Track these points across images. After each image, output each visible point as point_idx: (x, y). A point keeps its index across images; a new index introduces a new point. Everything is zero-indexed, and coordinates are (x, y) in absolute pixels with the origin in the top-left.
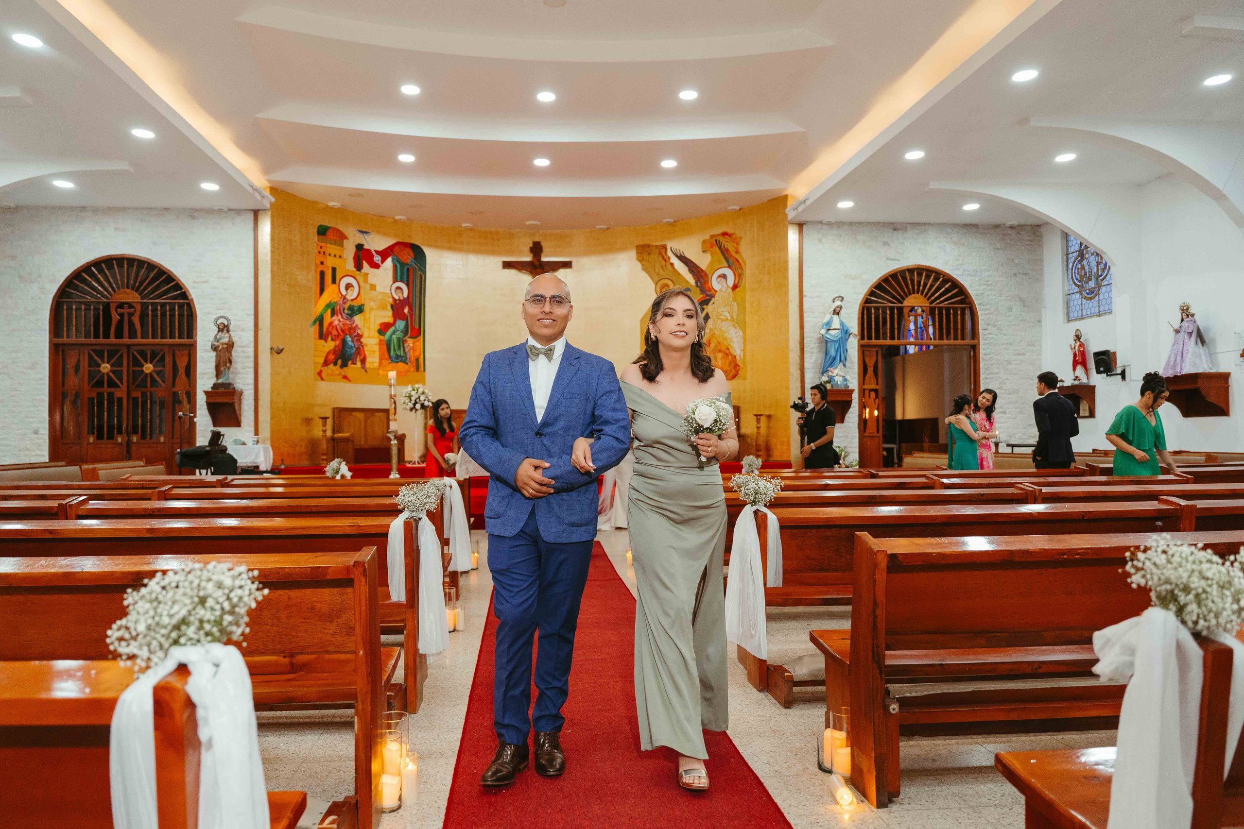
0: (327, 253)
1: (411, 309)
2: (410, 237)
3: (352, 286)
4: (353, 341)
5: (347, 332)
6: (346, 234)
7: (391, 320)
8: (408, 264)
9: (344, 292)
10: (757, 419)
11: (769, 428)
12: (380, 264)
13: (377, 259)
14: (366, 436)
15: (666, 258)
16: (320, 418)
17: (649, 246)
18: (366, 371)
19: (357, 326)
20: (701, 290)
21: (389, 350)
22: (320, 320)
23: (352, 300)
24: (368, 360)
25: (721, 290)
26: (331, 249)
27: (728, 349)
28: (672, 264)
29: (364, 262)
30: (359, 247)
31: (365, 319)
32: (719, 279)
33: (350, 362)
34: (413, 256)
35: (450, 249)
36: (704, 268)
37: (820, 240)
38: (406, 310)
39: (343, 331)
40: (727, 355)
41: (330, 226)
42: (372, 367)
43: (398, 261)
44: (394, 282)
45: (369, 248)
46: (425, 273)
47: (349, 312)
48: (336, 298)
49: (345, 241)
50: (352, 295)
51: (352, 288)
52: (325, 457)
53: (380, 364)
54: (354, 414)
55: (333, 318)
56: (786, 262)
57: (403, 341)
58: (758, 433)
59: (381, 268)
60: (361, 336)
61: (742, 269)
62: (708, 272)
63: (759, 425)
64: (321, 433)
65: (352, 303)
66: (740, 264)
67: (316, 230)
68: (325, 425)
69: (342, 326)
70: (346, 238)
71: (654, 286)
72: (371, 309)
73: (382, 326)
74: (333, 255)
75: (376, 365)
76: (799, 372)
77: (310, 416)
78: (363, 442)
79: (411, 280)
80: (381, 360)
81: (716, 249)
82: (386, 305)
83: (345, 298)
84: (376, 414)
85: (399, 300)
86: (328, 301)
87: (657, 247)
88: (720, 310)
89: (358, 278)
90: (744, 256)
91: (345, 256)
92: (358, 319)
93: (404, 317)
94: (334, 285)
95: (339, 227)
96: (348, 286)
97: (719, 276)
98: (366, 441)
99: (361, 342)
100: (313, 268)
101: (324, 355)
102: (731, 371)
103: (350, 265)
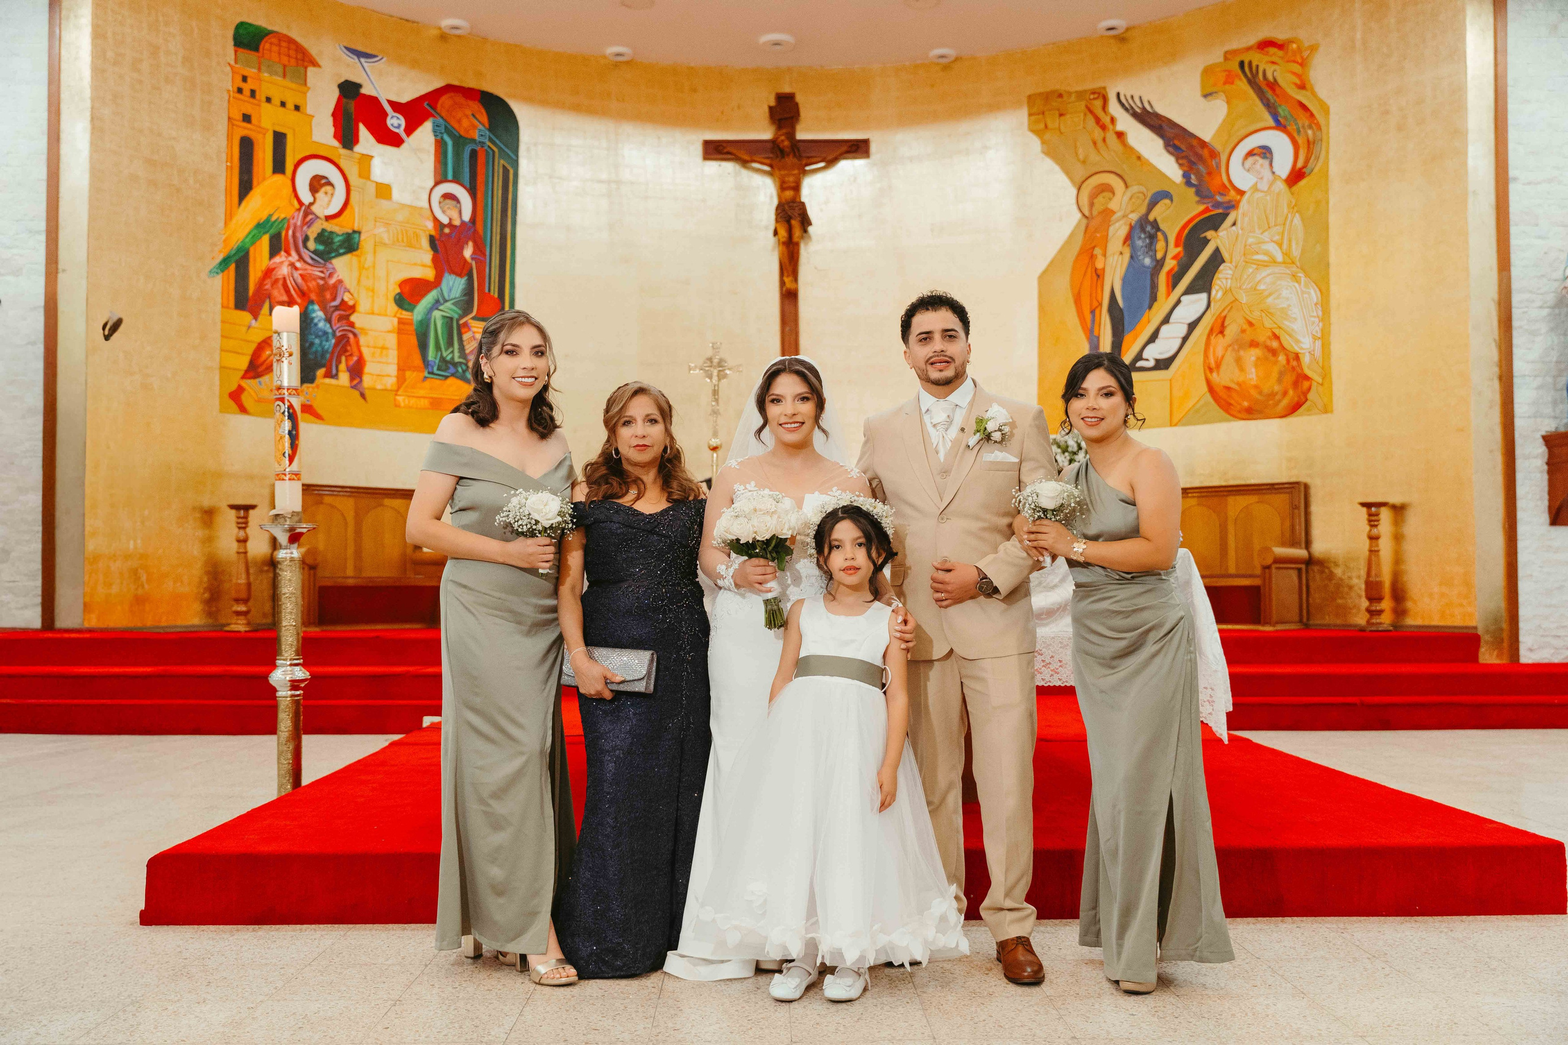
0: (261, 96)
1: (479, 249)
2: (479, 75)
3: (329, 184)
4: (328, 320)
5: (313, 296)
6: (313, 51)
7: (429, 274)
8: (473, 141)
9: (306, 197)
10: (1370, 515)
11: (1398, 538)
12: (403, 135)
13: (395, 122)
14: (358, 553)
15: (1106, 120)
16: (232, 507)
17: (1060, 96)
18: (363, 395)
19: (340, 281)
20: (1198, 193)
21: (423, 346)
22: (239, 261)
23: (328, 218)
24: (369, 368)
25: (1255, 188)
26: (271, 84)
27: (1276, 337)
28: (1120, 135)
29: (362, 128)
30: (349, 89)
31: (361, 268)
32: (1251, 160)
33: (321, 372)
34: (484, 119)
35: (577, 108)
36: (1207, 137)
37: (1555, 28)
38: (468, 252)
39: (303, 294)
40: (1274, 352)
41: (270, 28)
42: (379, 387)
43: (447, 131)
44: (437, 184)
45: (373, 93)
46: (515, 164)
47: (321, 248)
48: (285, 210)
49: (311, 70)
50: (328, 204)
51: (328, 188)
52: (242, 608)
53: (401, 379)
54: (328, 500)
55: (277, 259)
56: (1458, 92)
57: (459, 326)
58: (1373, 552)
59: (404, 146)
60: (353, 309)
61: (1319, 127)
62: (1218, 147)
63: (1375, 531)
64: (235, 546)
65: (330, 226)
66: (1312, 115)
67: (230, 33)
68: (243, 524)
69: (299, 280)
70: (315, 64)
71: (1073, 191)
72: (379, 244)
73: (407, 289)
74: (276, 101)
75: (391, 382)
76: (1496, 384)
77: (206, 502)
78: (350, 572)
79: (480, 179)
80: (401, 369)
81: (1242, 85)
82: (417, 236)
83: (308, 211)
84: (387, 502)
85: (450, 225)
86: (264, 216)
87: (1080, 95)
88: (1250, 240)
89: (342, 165)
90: (1322, 92)
91: (309, 110)
92: (343, 267)
93: (462, 269)
94: (278, 178)
95: (295, 35)
96: (317, 183)
97: (1250, 154)
98: (358, 568)
99: (352, 325)
100: (222, 127)
101: (250, 349)
102: (1285, 393)
103: (323, 132)
